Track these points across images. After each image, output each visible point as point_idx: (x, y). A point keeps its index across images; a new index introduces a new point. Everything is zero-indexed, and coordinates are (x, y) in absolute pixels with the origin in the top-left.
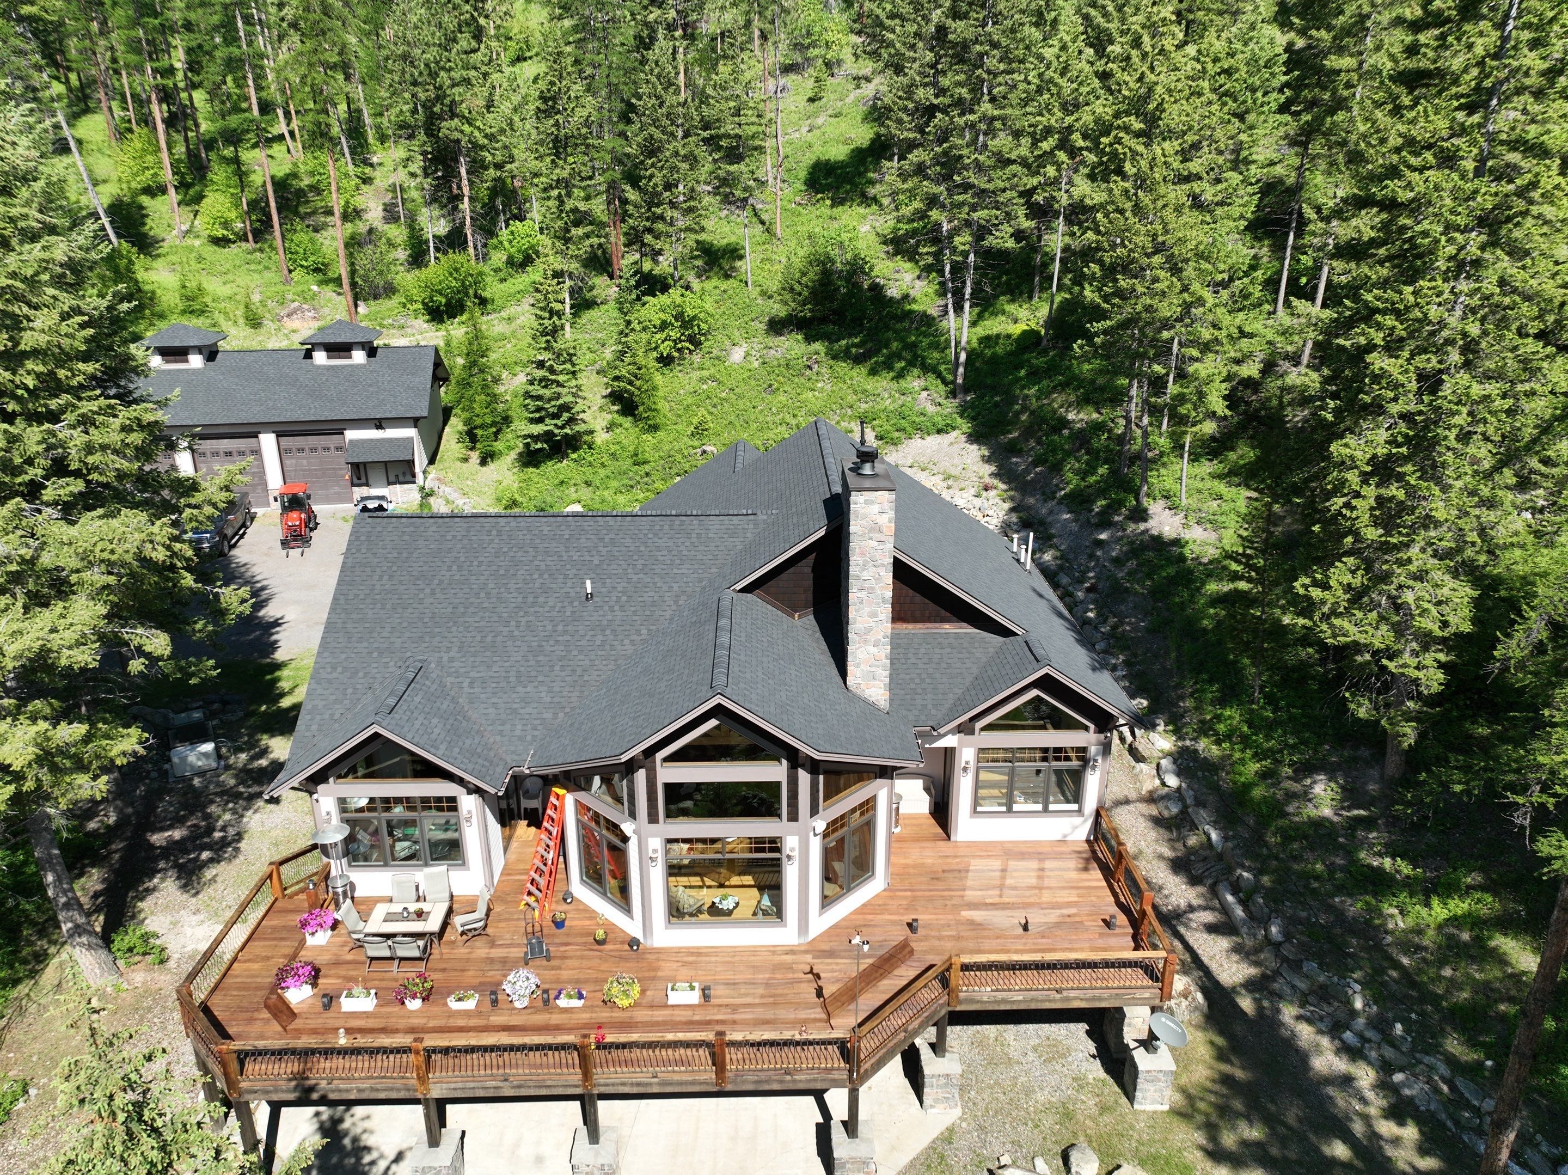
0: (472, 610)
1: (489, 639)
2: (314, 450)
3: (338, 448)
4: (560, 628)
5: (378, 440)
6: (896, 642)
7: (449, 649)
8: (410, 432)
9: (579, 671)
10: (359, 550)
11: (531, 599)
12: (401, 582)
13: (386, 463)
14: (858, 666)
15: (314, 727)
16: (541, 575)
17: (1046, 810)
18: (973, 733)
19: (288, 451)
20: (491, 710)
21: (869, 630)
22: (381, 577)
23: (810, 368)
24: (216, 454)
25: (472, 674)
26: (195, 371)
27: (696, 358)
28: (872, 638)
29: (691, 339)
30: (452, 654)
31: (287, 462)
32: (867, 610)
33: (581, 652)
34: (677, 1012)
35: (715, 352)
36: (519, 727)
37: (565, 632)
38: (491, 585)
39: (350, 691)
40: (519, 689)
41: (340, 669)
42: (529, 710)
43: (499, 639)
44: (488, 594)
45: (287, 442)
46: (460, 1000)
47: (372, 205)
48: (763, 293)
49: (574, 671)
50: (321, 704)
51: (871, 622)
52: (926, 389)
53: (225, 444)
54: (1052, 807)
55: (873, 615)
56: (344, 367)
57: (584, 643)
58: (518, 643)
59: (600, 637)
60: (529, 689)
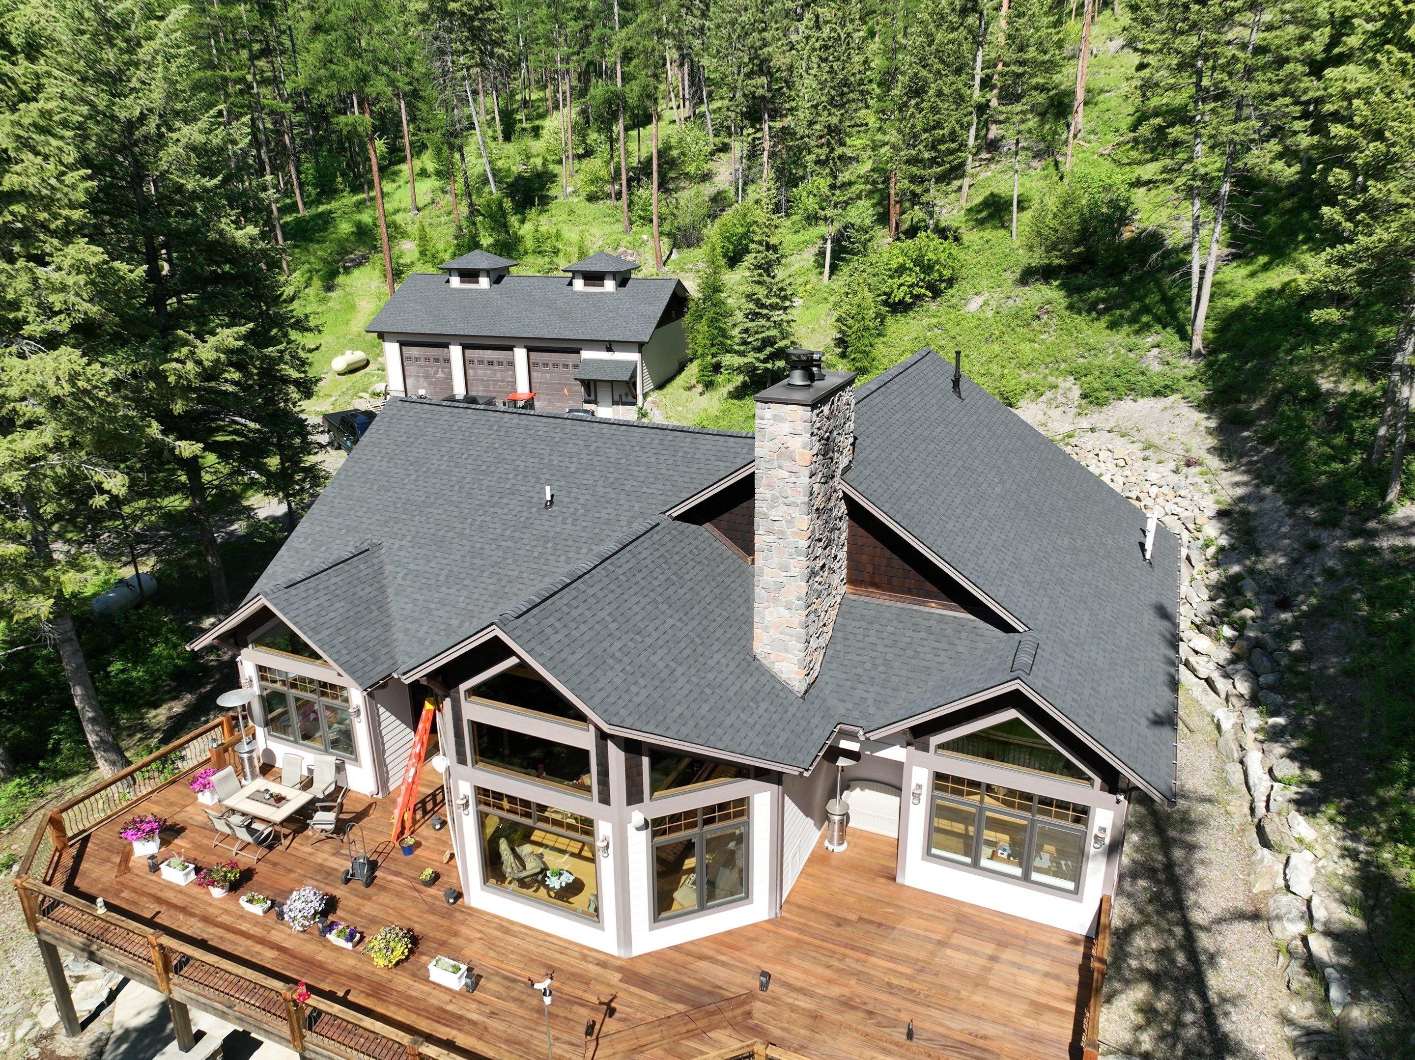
0: (441, 501)
1: (442, 533)
2: (556, 365)
3: (576, 366)
4: (508, 532)
5: (606, 361)
8: (635, 357)
9: (505, 579)
11: (495, 499)
12: (396, 466)
13: (612, 382)
14: (766, 629)
16: (516, 476)
17: (1026, 877)
18: (926, 749)
19: (536, 364)
20: (410, 606)
21: (780, 586)
22: (382, 459)
23: (1038, 317)
24: (481, 362)
25: (411, 566)
26: (482, 291)
27: (933, 306)
28: (782, 597)
29: (931, 287)
31: (534, 375)
32: (776, 560)
33: (515, 561)
34: (436, 993)
35: (954, 301)
36: (425, 628)
37: (511, 537)
38: (468, 480)
40: (444, 589)
42: (441, 613)
43: (451, 534)
44: (462, 487)
45: (536, 356)
46: (250, 901)
47: (722, 170)
49: (500, 580)
51: (782, 576)
52: (1158, 346)
53: (489, 354)
54: (1035, 876)
55: (784, 568)
56: (595, 294)
57: (522, 552)
58: (464, 542)
59: (540, 549)
60: (452, 591)
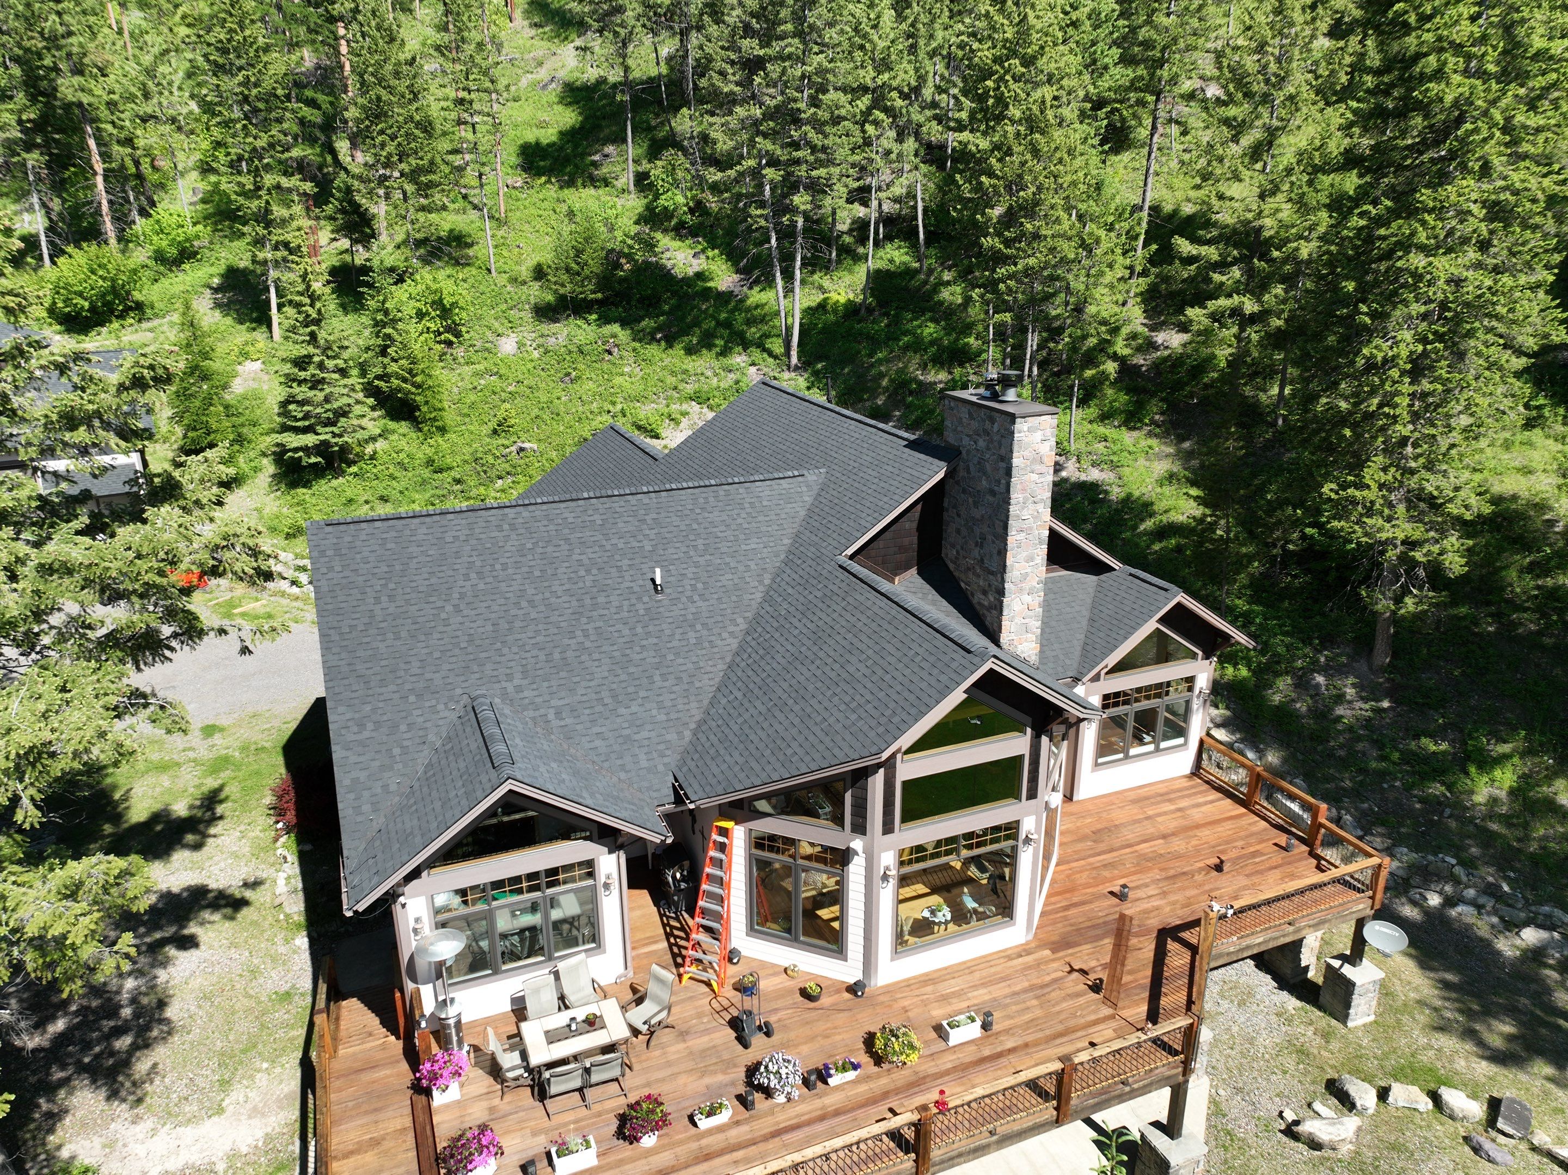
0: (518, 624)
1: (557, 656)
4: (639, 630)
6: (1049, 588)
7: (509, 677)
9: (685, 678)
10: (331, 569)
11: (588, 601)
12: (407, 602)
14: (1012, 619)
15: (366, 808)
16: (588, 571)
17: (1158, 749)
18: (1098, 679)
20: (598, 743)
21: (1025, 576)
22: (377, 600)
25: (554, 702)
28: (1026, 586)
29: (452, 331)
30: (517, 682)
32: (1023, 554)
33: (677, 654)
34: (961, 1053)
35: (480, 344)
36: (642, 757)
37: (648, 634)
38: (531, 591)
39: (396, 751)
40: (622, 711)
41: (370, 726)
42: (645, 734)
43: (569, 654)
44: (531, 602)
46: (710, 1114)
48: (514, 280)
49: (679, 678)
50: (363, 775)
51: (1027, 567)
52: (753, 364)
54: (1163, 745)
55: (1030, 559)
57: (675, 643)
58: (596, 656)
59: (692, 635)
60: (634, 709)
